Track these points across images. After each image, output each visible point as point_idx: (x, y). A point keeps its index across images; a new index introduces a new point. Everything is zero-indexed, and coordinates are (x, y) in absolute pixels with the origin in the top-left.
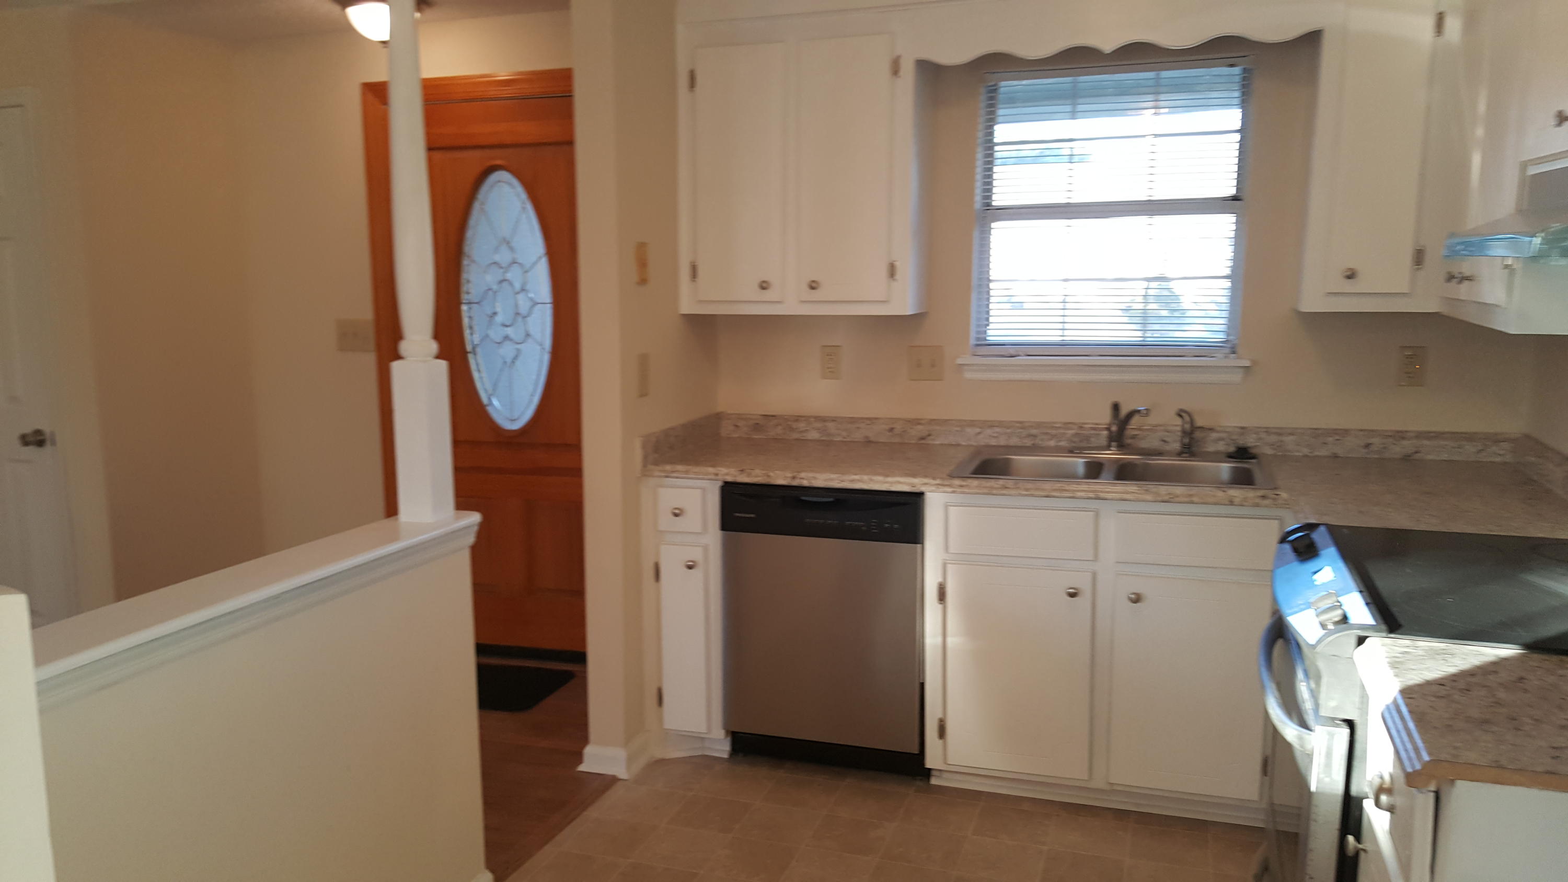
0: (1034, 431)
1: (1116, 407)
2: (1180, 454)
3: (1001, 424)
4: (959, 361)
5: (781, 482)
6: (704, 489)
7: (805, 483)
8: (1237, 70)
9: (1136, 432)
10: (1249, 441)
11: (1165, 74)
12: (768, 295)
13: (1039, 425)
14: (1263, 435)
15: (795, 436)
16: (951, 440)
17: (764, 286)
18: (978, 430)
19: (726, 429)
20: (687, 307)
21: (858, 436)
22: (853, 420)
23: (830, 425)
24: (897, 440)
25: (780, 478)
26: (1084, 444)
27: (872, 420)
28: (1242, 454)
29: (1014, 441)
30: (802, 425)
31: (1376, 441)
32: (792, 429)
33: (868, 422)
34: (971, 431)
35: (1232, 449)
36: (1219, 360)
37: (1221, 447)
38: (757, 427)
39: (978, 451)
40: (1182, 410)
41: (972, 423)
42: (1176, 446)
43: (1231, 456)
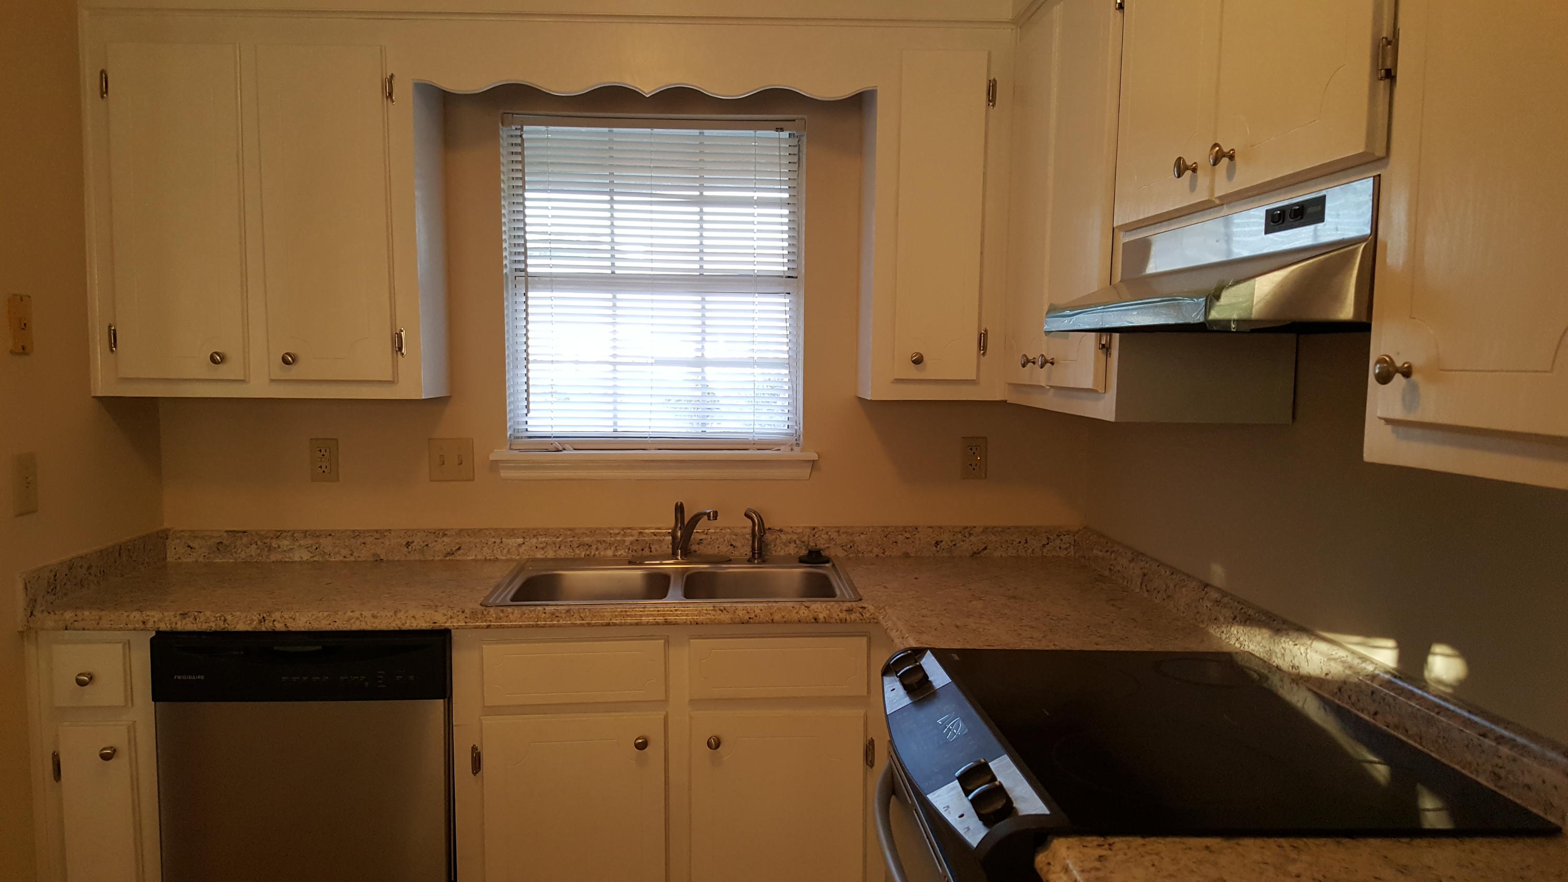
0: (587, 540)
1: (680, 509)
2: (750, 561)
3: (547, 532)
4: (492, 457)
5: (241, 627)
6: (128, 645)
7: (279, 627)
8: (785, 135)
9: (703, 537)
10: (821, 543)
11: (707, 132)
12: (223, 371)
13: (592, 532)
14: (834, 535)
15: (273, 557)
16: (487, 553)
17: (217, 359)
18: (520, 540)
19: (175, 552)
20: (103, 386)
21: (364, 554)
22: (356, 534)
23: (326, 542)
24: (417, 557)
25: (241, 622)
26: (647, 552)
27: (381, 534)
28: (814, 557)
29: (564, 553)
30: (285, 543)
31: (946, 537)
32: (270, 549)
33: (377, 536)
34: (513, 542)
35: (804, 552)
36: (785, 453)
37: (792, 550)
38: (220, 547)
39: (521, 567)
40: (750, 510)
41: (512, 533)
42: (747, 550)
43: (802, 560)
